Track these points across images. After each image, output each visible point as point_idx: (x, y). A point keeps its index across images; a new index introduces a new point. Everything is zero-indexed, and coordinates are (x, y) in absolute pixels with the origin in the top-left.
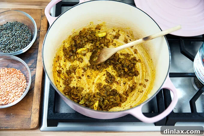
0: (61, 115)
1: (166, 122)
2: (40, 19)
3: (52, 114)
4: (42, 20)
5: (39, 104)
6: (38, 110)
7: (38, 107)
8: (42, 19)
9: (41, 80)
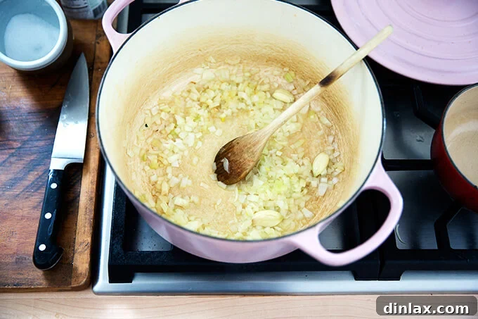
0: (140, 255)
1: (381, 271)
2: (93, 43)
3: (118, 253)
4: (97, 45)
5: (91, 231)
6: (89, 245)
7: (89, 239)
8: (98, 43)
9: (96, 179)
